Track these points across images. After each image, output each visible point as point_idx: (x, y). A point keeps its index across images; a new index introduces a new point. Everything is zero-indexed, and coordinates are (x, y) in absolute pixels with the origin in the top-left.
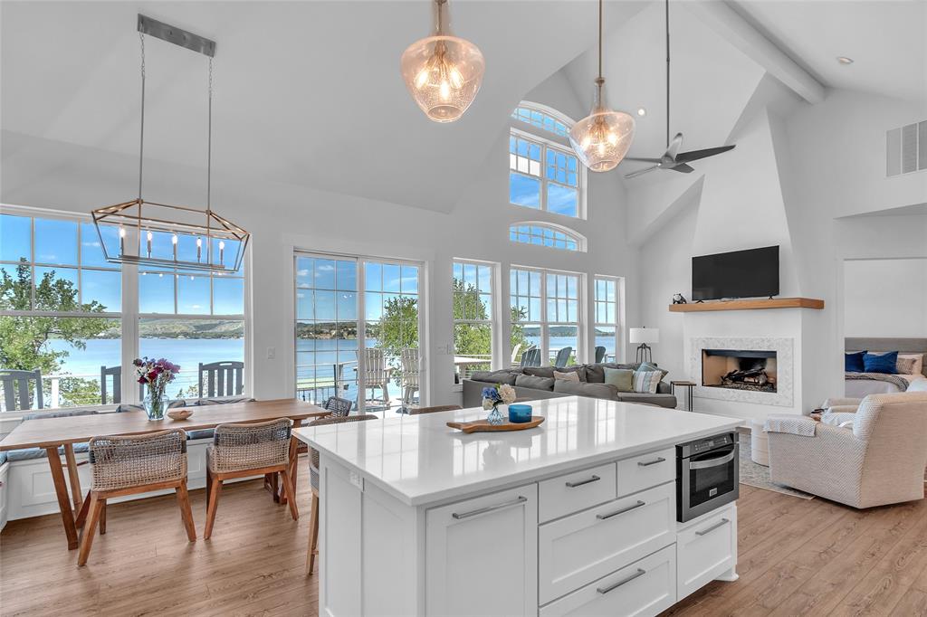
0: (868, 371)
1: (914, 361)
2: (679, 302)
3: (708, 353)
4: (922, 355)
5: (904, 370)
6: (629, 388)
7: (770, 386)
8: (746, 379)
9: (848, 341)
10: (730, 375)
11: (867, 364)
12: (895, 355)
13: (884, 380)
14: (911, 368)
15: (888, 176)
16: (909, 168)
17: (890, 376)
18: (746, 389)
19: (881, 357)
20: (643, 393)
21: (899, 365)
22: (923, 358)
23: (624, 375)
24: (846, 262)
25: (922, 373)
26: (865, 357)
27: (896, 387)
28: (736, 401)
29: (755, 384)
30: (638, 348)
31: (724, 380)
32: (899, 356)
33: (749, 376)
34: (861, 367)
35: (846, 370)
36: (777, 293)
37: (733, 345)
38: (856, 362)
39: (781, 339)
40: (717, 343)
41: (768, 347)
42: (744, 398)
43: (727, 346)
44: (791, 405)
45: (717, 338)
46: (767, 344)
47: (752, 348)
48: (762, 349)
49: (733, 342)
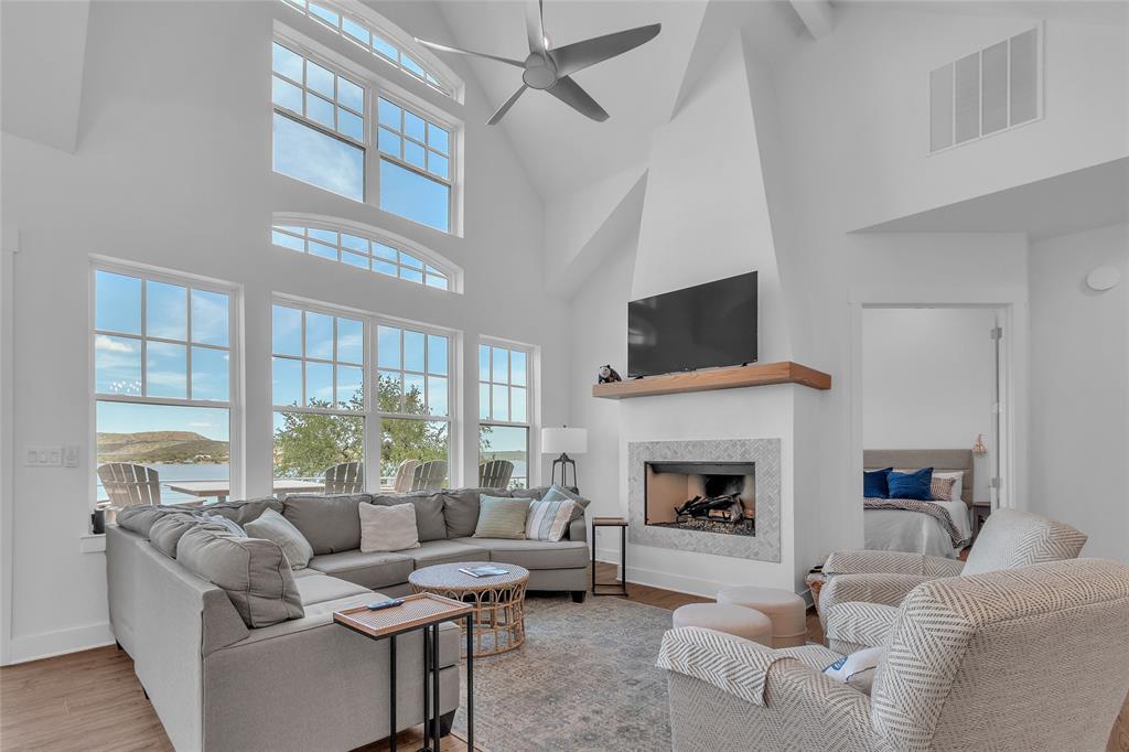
0: (894, 497)
1: (952, 482)
2: (607, 380)
3: (655, 468)
4: (961, 473)
5: (943, 494)
6: (517, 532)
7: (746, 524)
8: (712, 513)
9: (868, 455)
10: (688, 505)
11: (892, 486)
12: (929, 471)
13: (917, 510)
14: (949, 493)
15: (931, 151)
16: (966, 134)
17: (926, 504)
18: (710, 530)
19: (910, 476)
20: (540, 540)
21: (934, 487)
22: (964, 477)
23: (512, 509)
24: (866, 310)
25: (962, 499)
26: (889, 477)
27: (933, 519)
28: (695, 550)
29: (726, 520)
30: (555, 462)
31: (680, 513)
32: (934, 475)
33: (717, 507)
34: (885, 493)
35: (865, 496)
36: (754, 358)
37: (690, 452)
38: (878, 484)
39: (761, 440)
40: (666, 450)
41: (743, 455)
42: (706, 545)
43: (682, 455)
44: (778, 559)
45: (665, 443)
46: (740, 450)
47: (719, 457)
48: (734, 460)
49: (690, 448)
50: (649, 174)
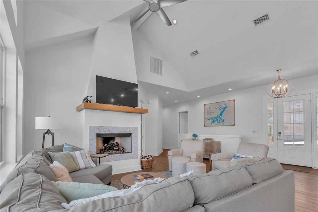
15: (150, 71)
39: (134, 127)
40: (105, 129)
41: (129, 131)
42: (119, 158)
43: (111, 131)
44: (137, 158)
45: (105, 127)
46: (128, 130)
47: (123, 132)
48: (127, 133)
49: (114, 129)
50: (99, 28)
